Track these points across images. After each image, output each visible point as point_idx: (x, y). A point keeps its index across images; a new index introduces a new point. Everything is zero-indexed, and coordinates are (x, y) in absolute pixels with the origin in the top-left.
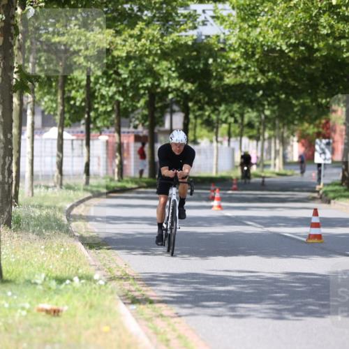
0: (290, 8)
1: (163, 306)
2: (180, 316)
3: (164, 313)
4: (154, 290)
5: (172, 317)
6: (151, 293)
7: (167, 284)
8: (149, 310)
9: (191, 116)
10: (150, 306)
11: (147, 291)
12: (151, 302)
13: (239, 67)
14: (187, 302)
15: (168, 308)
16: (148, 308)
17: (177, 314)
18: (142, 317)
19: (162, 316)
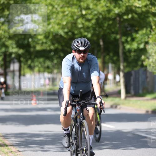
0: (64, 16)
1: (12, 147)
2: (20, 152)
3: (13, 150)
4: (8, 141)
5: (16, 152)
6: (7, 142)
7: (13, 138)
8: (6, 149)
9: (22, 64)
10: (6, 147)
11: (5, 141)
12: (7, 146)
13: (43, 43)
14: (22, 145)
15: (14, 148)
16: (6, 148)
17: (18, 150)
18: (3, 152)
19: (12, 152)
